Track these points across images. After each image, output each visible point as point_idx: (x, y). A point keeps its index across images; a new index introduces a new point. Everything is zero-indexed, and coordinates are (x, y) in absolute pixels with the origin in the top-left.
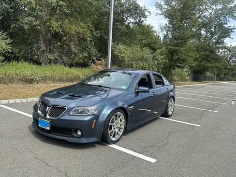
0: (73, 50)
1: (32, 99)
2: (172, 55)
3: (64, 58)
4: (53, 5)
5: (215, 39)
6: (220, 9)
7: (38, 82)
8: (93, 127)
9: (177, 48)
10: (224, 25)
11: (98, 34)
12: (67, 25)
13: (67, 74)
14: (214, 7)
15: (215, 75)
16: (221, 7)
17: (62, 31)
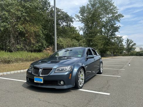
0: (33, 42)
1: (13, 71)
2: (89, 43)
3: (27, 47)
4: (19, 15)
5: (110, 33)
6: (111, 17)
7: (13, 63)
8: (70, 78)
9: (92, 38)
10: (114, 25)
11: (46, 32)
12: (28, 27)
13: (30, 56)
14: (108, 16)
15: (112, 53)
16: (111, 15)
17: (25, 31)
